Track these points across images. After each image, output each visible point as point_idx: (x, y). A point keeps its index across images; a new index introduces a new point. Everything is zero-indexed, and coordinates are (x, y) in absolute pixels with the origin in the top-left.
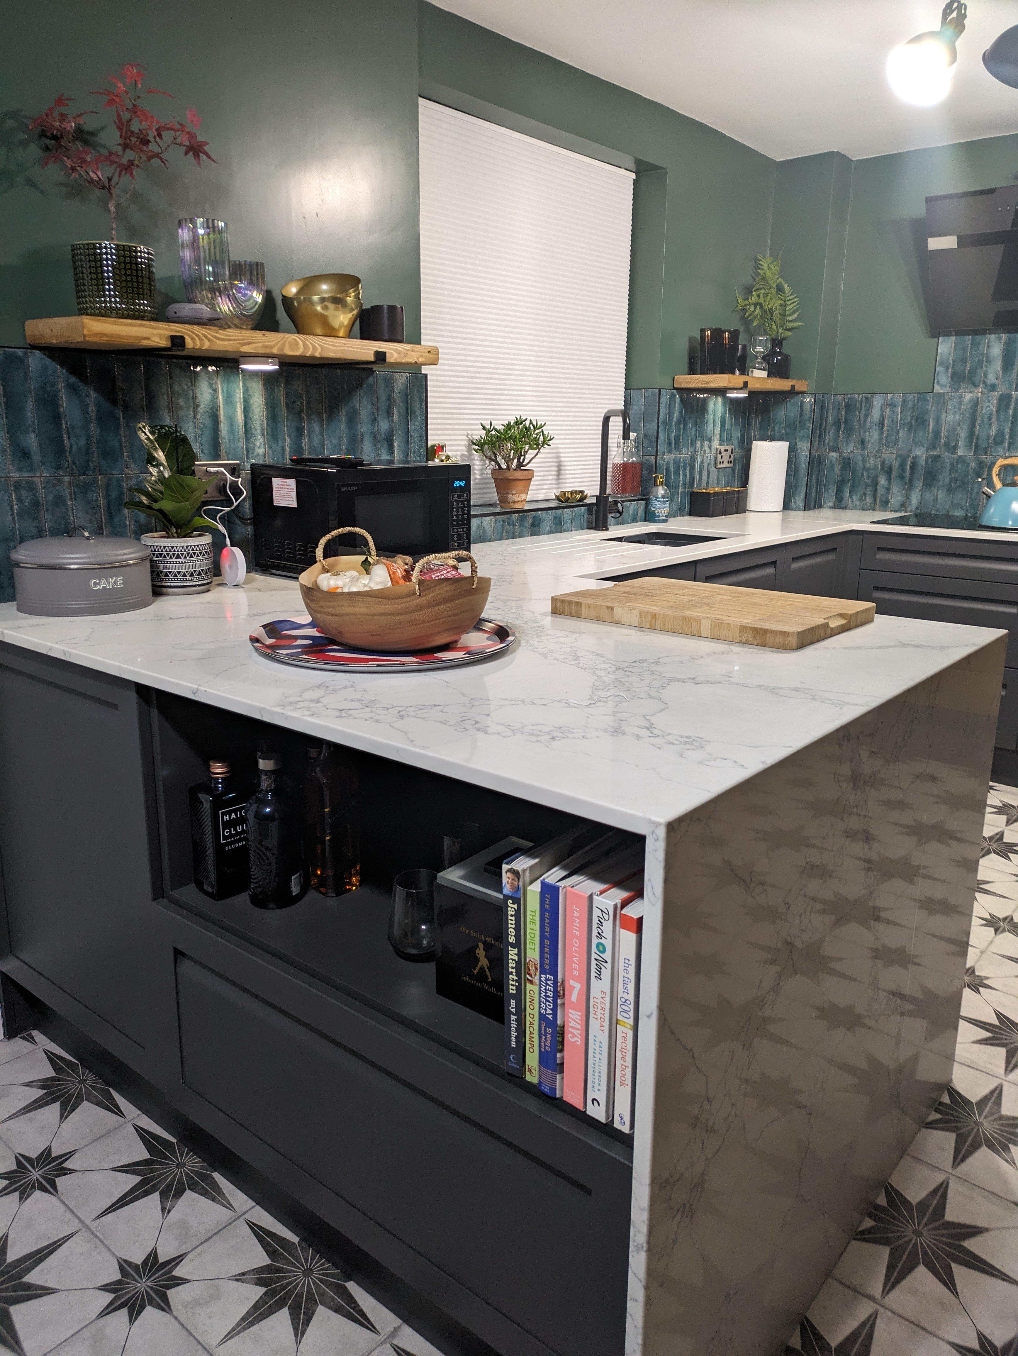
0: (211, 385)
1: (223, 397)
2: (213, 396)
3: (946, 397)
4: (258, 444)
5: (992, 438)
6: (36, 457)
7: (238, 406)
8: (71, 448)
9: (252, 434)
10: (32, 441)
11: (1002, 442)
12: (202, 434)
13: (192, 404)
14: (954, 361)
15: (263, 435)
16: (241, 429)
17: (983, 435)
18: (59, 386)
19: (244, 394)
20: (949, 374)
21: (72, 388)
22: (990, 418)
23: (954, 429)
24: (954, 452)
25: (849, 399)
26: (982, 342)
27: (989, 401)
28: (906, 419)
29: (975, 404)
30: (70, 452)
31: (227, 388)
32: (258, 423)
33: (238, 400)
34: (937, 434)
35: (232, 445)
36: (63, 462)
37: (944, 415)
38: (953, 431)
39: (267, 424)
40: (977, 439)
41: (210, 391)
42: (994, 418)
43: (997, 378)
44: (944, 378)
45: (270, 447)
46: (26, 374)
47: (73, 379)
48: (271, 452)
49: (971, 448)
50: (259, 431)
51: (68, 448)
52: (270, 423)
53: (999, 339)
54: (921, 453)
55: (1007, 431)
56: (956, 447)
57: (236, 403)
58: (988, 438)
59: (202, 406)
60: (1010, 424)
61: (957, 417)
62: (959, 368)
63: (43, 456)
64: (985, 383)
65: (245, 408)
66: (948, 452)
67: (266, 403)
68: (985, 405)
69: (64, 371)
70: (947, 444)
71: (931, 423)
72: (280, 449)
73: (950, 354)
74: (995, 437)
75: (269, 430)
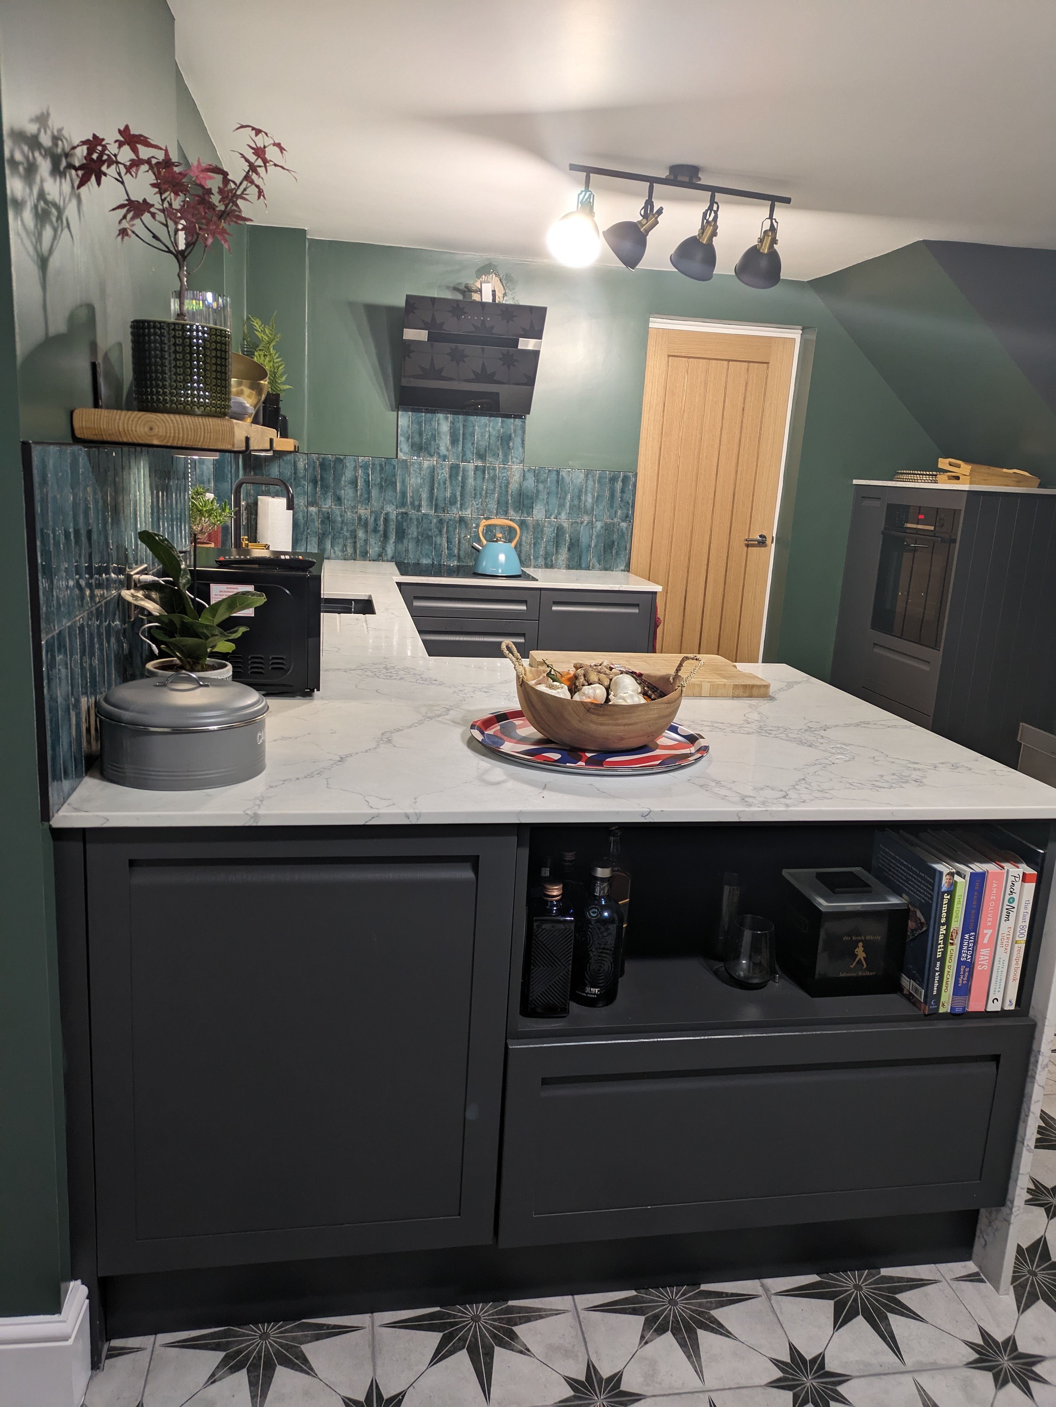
3: (409, 464)
5: (448, 499)
11: (455, 503)
14: (412, 433)
17: (441, 496)
20: (410, 443)
22: (445, 483)
23: (418, 491)
24: (419, 510)
25: (323, 458)
26: (434, 419)
27: (442, 469)
28: (375, 480)
29: (433, 470)
34: (404, 494)
37: (408, 479)
38: (417, 491)
40: (436, 500)
42: (448, 483)
43: (448, 450)
44: (405, 446)
49: (432, 507)
53: (447, 418)
54: (392, 510)
55: (458, 494)
56: (420, 506)
58: (445, 500)
60: (460, 489)
61: (419, 481)
62: (417, 439)
64: (438, 454)
66: (414, 510)
68: (440, 472)
70: (412, 503)
71: (398, 484)
73: (408, 427)
74: (450, 498)
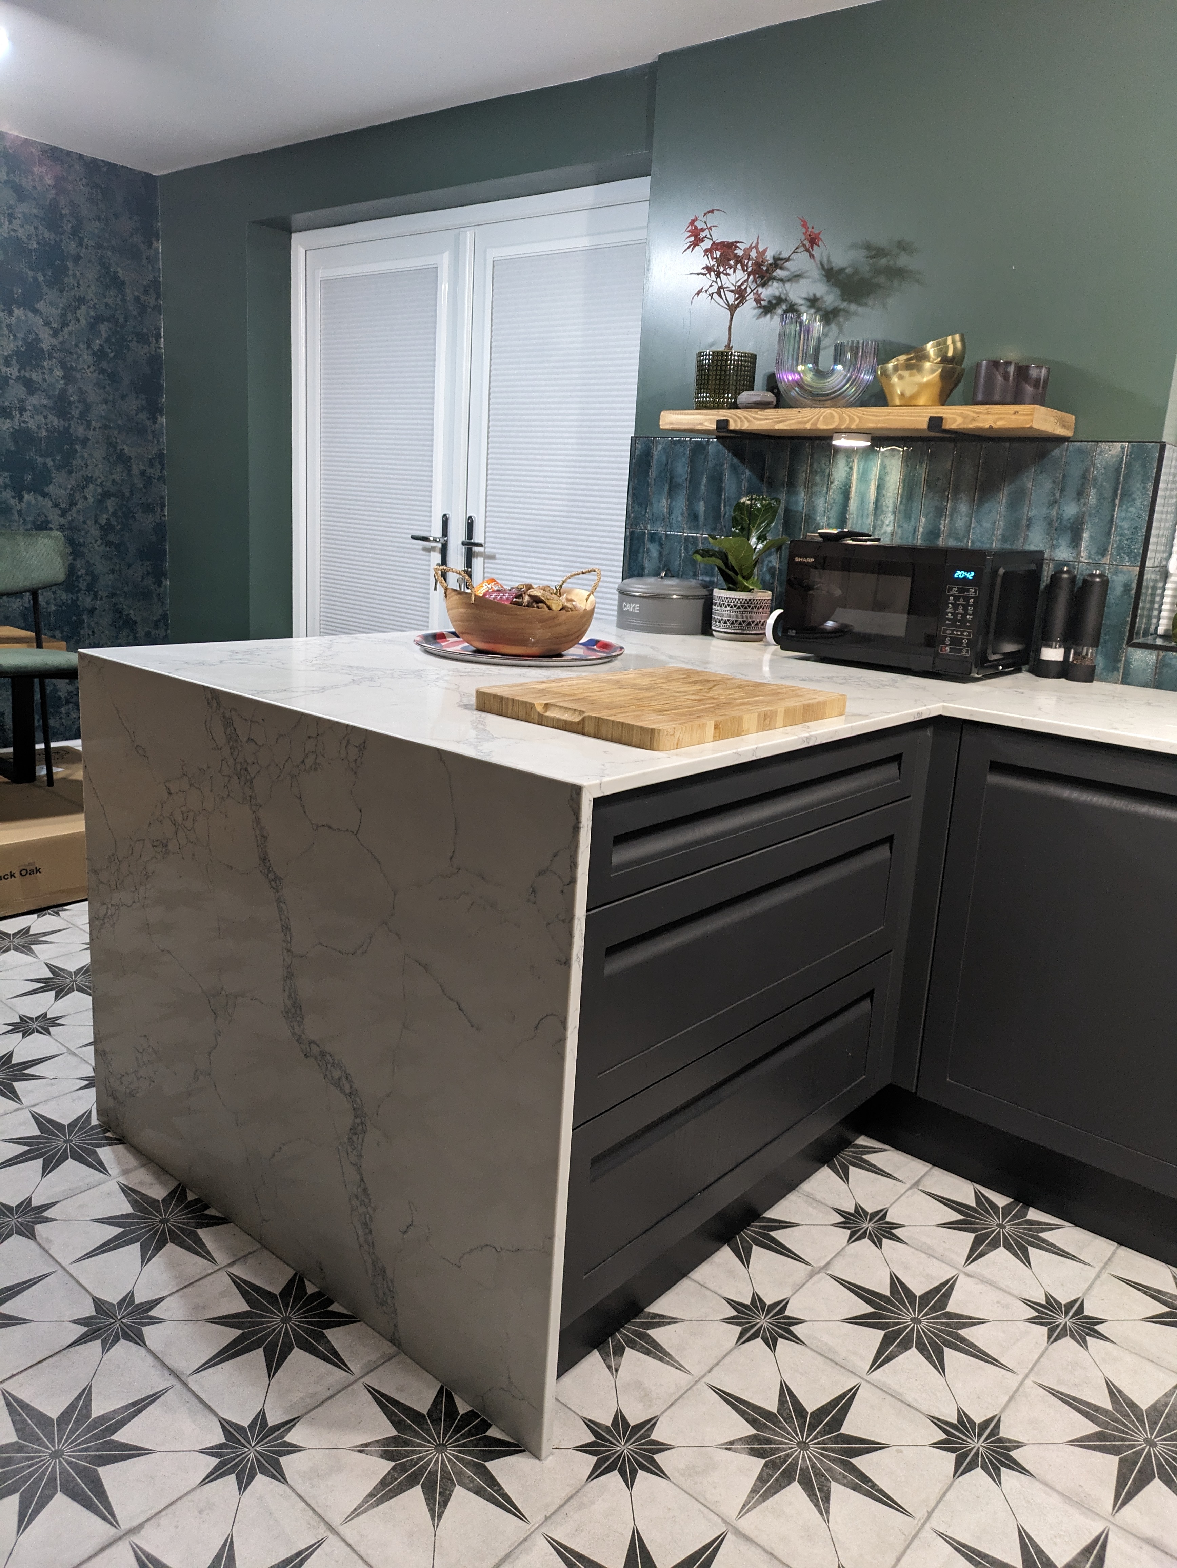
0: (848, 463)
1: (858, 474)
2: (848, 473)
4: (887, 522)
6: (701, 520)
7: (873, 483)
8: (725, 514)
9: (882, 511)
10: (701, 507)
12: (831, 509)
13: (826, 481)
15: (894, 513)
16: (871, 505)
18: (725, 466)
19: (880, 471)
21: (734, 468)
30: (724, 516)
31: (864, 465)
32: (891, 501)
33: (873, 477)
35: (860, 522)
36: (718, 525)
39: (901, 502)
41: (846, 469)
45: (900, 526)
46: (706, 457)
47: (735, 461)
48: (900, 531)
50: (890, 509)
51: (722, 515)
52: (904, 501)
57: (871, 480)
59: (836, 483)
63: (705, 519)
65: (879, 486)
67: (904, 480)
69: (730, 454)
72: (911, 529)
75: (902, 507)
